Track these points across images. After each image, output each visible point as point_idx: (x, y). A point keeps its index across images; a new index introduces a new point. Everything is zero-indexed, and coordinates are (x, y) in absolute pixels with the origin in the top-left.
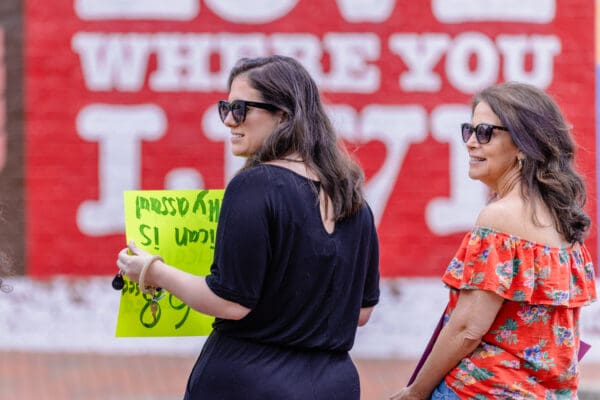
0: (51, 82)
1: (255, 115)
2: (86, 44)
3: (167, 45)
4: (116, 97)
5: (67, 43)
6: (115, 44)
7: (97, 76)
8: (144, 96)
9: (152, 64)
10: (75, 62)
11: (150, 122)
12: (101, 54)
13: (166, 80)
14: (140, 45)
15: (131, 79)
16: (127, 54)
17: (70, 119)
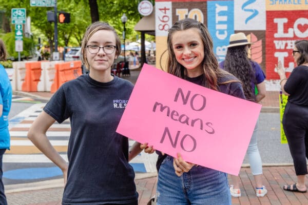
0: (270, 48)
1: (296, 53)
2: (275, 42)
3: (289, 42)
4: (280, 50)
5: (273, 42)
6: (280, 42)
7: (277, 47)
8: (285, 50)
9: (286, 45)
10: (274, 45)
11: (286, 54)
12: (278, 43)
13: (289, 47)
14: (284, 42)
15: (283, 47)
16: (282, 43)
17: (273, 54)
